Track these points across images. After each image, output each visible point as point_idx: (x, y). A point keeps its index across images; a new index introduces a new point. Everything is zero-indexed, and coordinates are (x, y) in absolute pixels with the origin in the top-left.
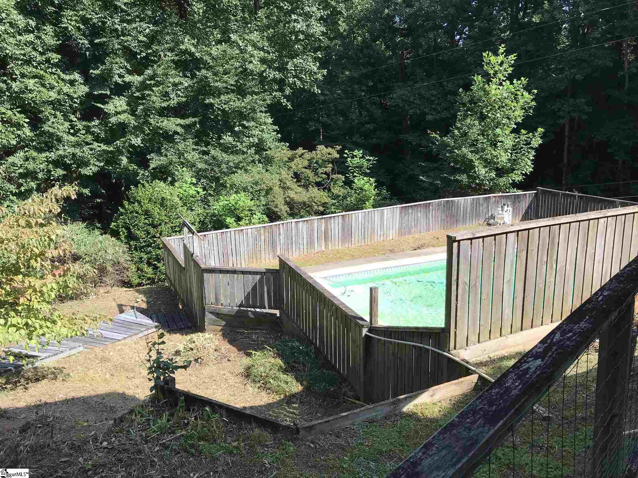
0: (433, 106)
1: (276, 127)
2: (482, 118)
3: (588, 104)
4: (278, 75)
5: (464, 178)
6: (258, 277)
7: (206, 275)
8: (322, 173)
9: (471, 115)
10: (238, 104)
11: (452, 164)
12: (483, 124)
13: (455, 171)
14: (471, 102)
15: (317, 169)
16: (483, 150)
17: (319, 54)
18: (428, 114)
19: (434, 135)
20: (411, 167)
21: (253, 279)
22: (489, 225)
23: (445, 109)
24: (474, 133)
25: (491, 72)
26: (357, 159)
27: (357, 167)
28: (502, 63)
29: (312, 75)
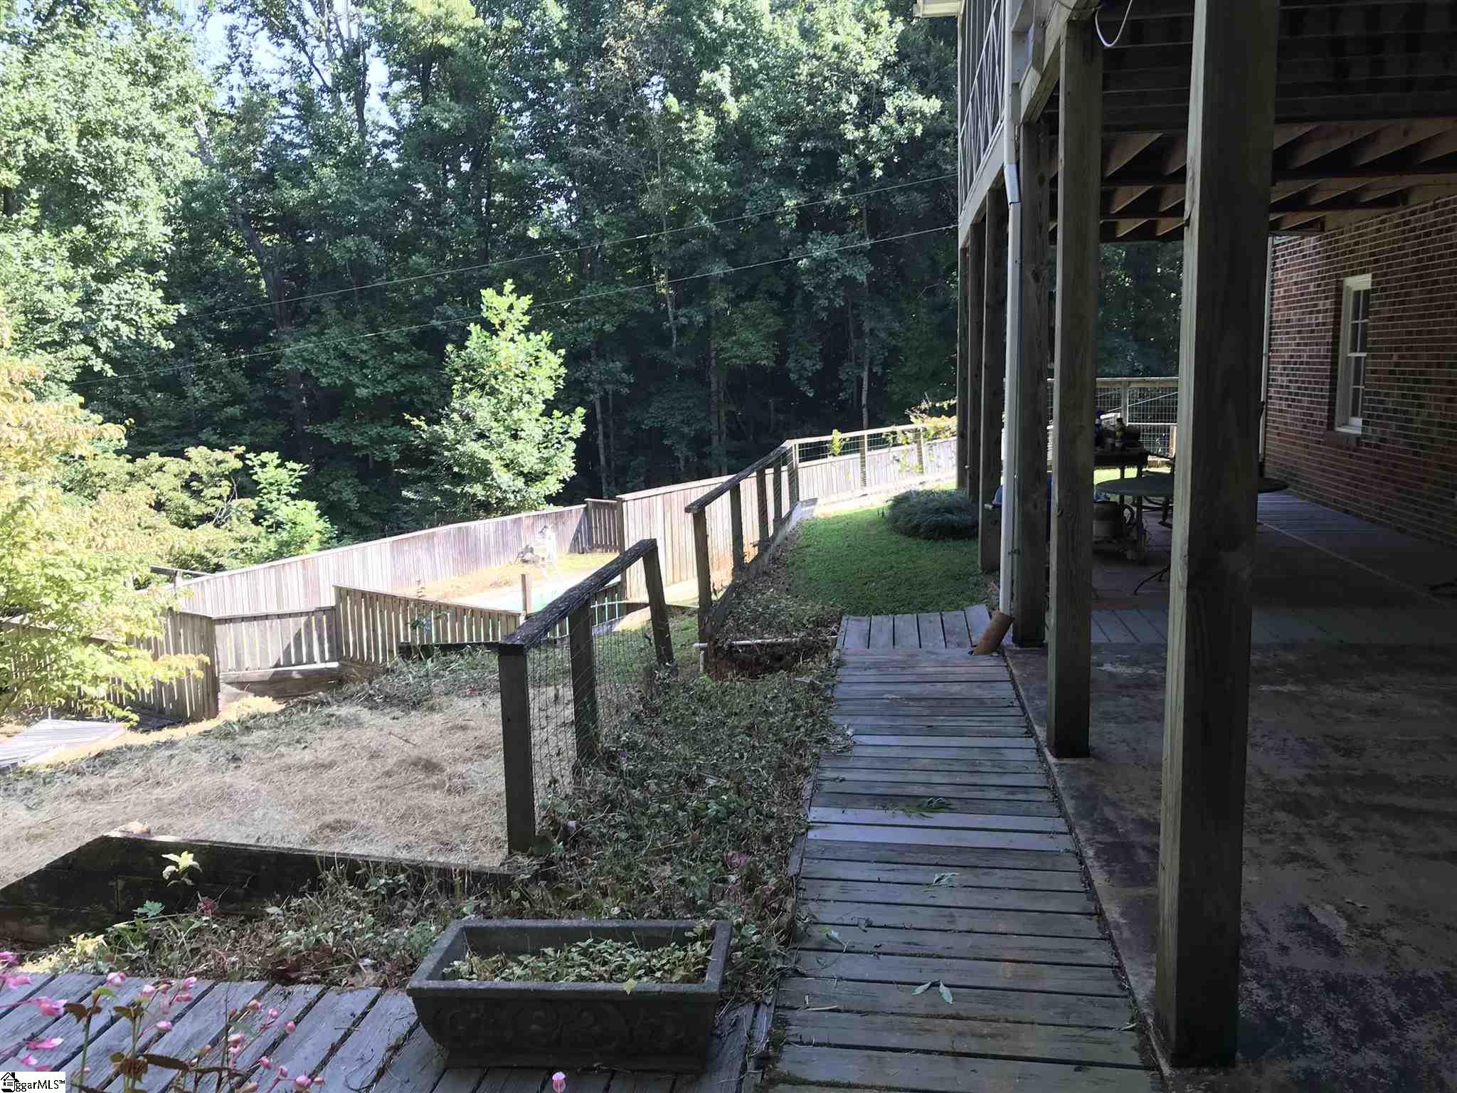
3: (626, 370)
4: (81, 315)
5: (477, 490)
6: (303, 619)
7: (218, 628)
8: (213, 498)
9: (473, 389)
11: (456, 469)
13: (459, 479)
14: (469, 367)
15: (202, 491)
16: (500, 444)
17: (161, 275)
18: (358, 386)
19: (416, 422)
20: (334, 486)
21: (296, 624)
22: (525, 561)
23: (391, 377)
24: (483, 417)
25: (496, 321)
26: (270, 469)
27: (271, 484)
28: (511, 308)
29: (152, 315)
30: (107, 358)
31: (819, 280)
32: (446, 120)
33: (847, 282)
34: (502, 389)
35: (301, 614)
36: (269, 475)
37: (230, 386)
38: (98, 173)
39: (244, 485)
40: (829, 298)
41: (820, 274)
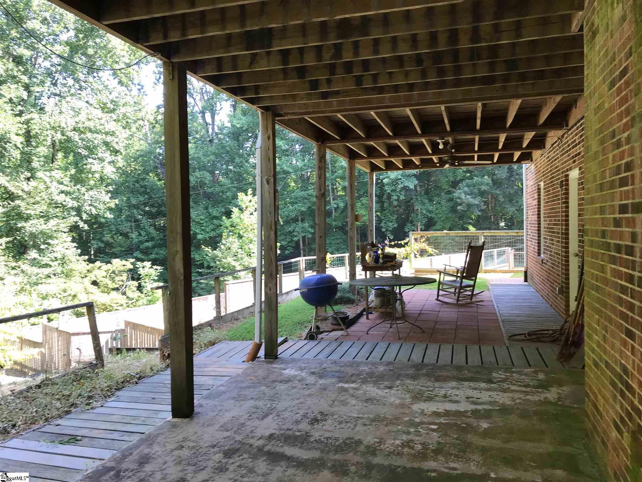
0: (203, 228)
1: (75, 244)
2: (240, 237)
4: (76, 204)
6: (110, 334)
7: (72, 337)
8: (118, 281)
9: (233, 235)
10: (44, 227)
11: (221, 270)
12: (241, 241)
14: (232, 226)
15: (114, 278)
16: (242, 259)
17: (110, 188)
18: (199, 234)
19: (207, 249)
21: (106, 337)
23: (212, 230)
24: (235, 247)
25: (244, 206)
26: (146, 270)
27: (147, 275)
28: (250, 201)
29: (105, 204)
30: (85, 222)
31: (393, 188)
32: (238, 124)
33: (406, 188)
34: (245, 235)
35: (109, 332)
36: (145, 272)
37: (148, 234)
38: (87, 148)
39: (134, 275)
40: (398, 196)
41: (393, 185)
